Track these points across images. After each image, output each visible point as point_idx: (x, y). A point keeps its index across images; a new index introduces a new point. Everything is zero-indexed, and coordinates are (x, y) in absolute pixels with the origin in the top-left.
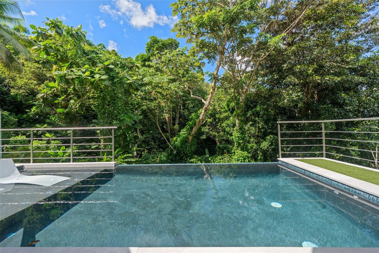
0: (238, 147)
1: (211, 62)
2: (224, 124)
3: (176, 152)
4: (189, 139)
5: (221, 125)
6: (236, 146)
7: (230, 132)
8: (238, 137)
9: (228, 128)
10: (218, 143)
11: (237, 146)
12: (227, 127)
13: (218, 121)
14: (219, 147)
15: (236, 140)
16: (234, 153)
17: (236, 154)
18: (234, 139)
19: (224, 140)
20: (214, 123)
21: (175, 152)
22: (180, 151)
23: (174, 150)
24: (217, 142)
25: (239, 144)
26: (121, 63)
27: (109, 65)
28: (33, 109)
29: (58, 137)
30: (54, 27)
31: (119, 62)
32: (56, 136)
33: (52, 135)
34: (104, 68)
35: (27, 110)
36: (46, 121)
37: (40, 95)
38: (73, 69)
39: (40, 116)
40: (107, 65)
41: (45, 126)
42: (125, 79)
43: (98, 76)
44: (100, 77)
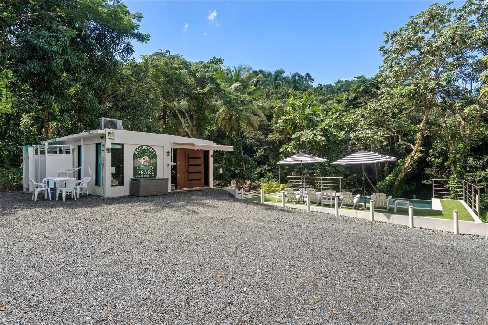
27: (325, 127)
28: (257, 154)
29: (275, 176)
30: (291, 106)
31: (332, 124)
32: (273, 175)
33: (271, 174)
34: (322, 129)
35: (255, 155)
36: (267, 163)
37: (281, 150)
38: (302, 132)
39: (262, 159)
40: (324, 127)
41: (266, 166)
42: (337, 137)
43: (319, 137)
44: (321, 138)
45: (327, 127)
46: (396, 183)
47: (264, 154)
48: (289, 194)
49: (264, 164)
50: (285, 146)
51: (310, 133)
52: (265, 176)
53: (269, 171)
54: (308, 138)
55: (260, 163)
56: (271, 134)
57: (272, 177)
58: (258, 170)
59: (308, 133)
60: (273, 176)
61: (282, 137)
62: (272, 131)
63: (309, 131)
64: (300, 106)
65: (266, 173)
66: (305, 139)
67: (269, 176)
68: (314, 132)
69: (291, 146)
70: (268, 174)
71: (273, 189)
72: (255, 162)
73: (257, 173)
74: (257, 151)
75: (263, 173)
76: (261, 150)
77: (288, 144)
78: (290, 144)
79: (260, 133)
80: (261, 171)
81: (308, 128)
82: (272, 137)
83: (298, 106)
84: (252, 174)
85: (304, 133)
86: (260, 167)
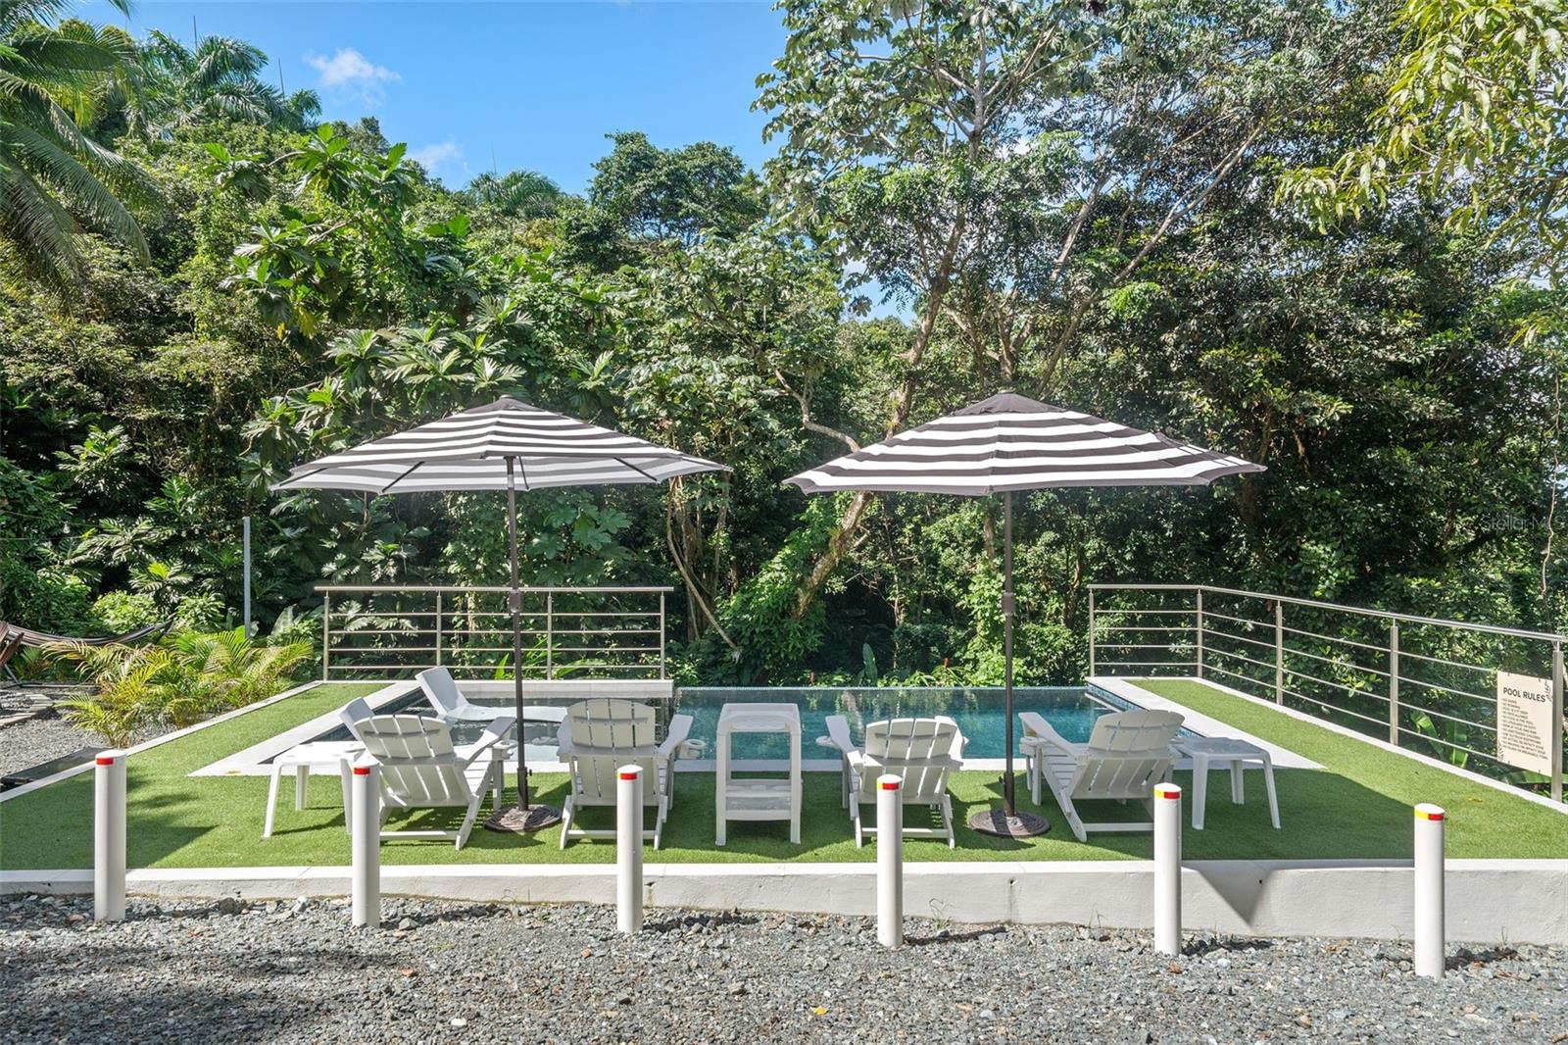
0: (990, 639)
1: (894, 295)
2: (933, 532)
3: (742, 655)
4: (797, 605)
5: (917, 530)
6: (982, 633)
7: (960, 570)
8: (993, 599)
9: (948, 550)
10: (902, 616)
11: (985, 637)
12: (944, 545)
13: (906, 515)
14: (907, 634)
15: (984, 611)
16: (976, 661)
17: (983, 666)
18: (976, 607)
19: (927, 601)
20: (885, 519)
21: (736, 655)
22: (759, 651)
23: (732, 645)
24: (896, 608)
25: (996, 628)
26: (557, 310)
27: (513, 317)
28: (87, 450)
29: (198, 578)
30: (324, 175)
31: (550, 308)
32: (190, 572)
33: (173, 570)
34: (497, 330)
35: (62, 454)
36: (150, 505)
37: (255, 428)
38: (384, 333)
39: (112, 480)
40: (507, 320)
41: (143, 525)
42: (574, 375)
43: (489, 368)
44: (496, 374)
45: (524, 320)
46: (802, 600)
47: (130, 453)
48: (399, 760)
49: (130, 511)
50: (278, 405)
51: (432, 338)
52: (135, 583)
53: (162, 550)
54: (427, 365)
55: (93, 508)
56: (177, 337)
57: (181, 588)
58: (89, 545)
59: (425, 339)
60: (184, 579)
61: (247, 366)
62: (185, 323)
63: (428, 331)
64: (374, 185)
65: (144, 565)
66: (406, 369)
67: (160, 579)
68: (459, 336)
69: (322, 404)
70: (157, 567)
71: (204, 680)
72: (64, 499)
73: (79, 565)
74: (80, 434)
75: (124, 566)
76: (112, 433)
77: (304, 397)
78: (312, 397)
79: (107, 330)
80: (109, 550)
81: (419, 316)
82: (183, 360)
83: (365, 186)
84: (42, 573)
85: (395, 341)
86: (101, 531)
